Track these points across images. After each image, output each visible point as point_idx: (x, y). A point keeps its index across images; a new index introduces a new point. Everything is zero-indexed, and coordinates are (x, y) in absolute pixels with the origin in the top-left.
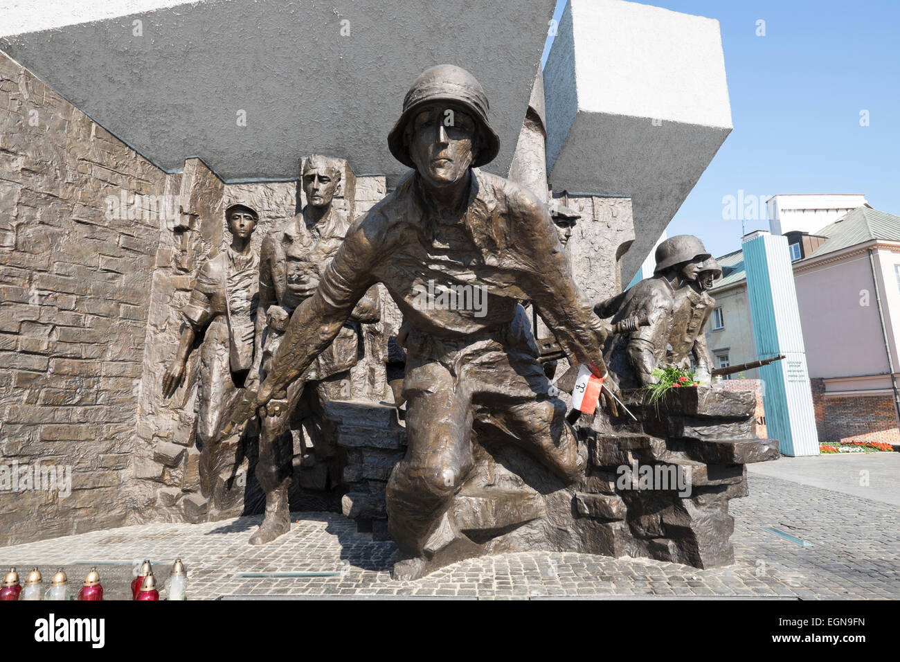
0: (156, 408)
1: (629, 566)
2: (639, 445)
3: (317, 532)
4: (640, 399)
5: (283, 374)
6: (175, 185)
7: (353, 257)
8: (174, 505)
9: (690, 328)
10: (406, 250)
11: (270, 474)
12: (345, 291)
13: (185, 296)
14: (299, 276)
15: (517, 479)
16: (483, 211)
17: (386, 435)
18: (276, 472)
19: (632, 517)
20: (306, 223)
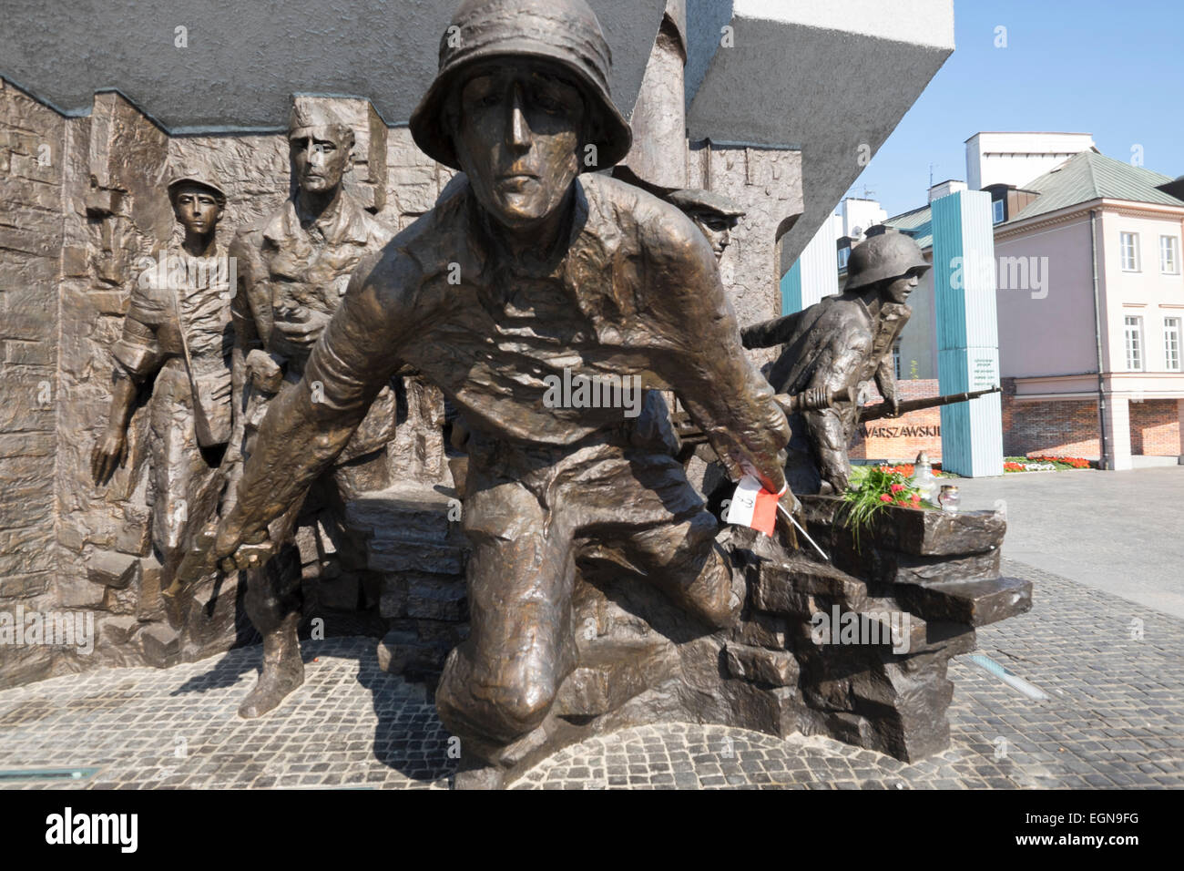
0: (84, 502)
1: (802, 758)
2: (827, 590)
3: (346, 682)
4: (828, 514)
5: (257, 509)
6: (82, 137)
7: (361, 331)
8: (127, 642)
9: (876, 348)
10: (457, 318)
11: (267, 610)
12: (351, 385)
13: (116, 324)
14: (292, 310)
15: (639, 623)
16: (596, 253)
17: (442, 553)
18: (274, 607)
19: (808, 681)
20: (300, 218)
